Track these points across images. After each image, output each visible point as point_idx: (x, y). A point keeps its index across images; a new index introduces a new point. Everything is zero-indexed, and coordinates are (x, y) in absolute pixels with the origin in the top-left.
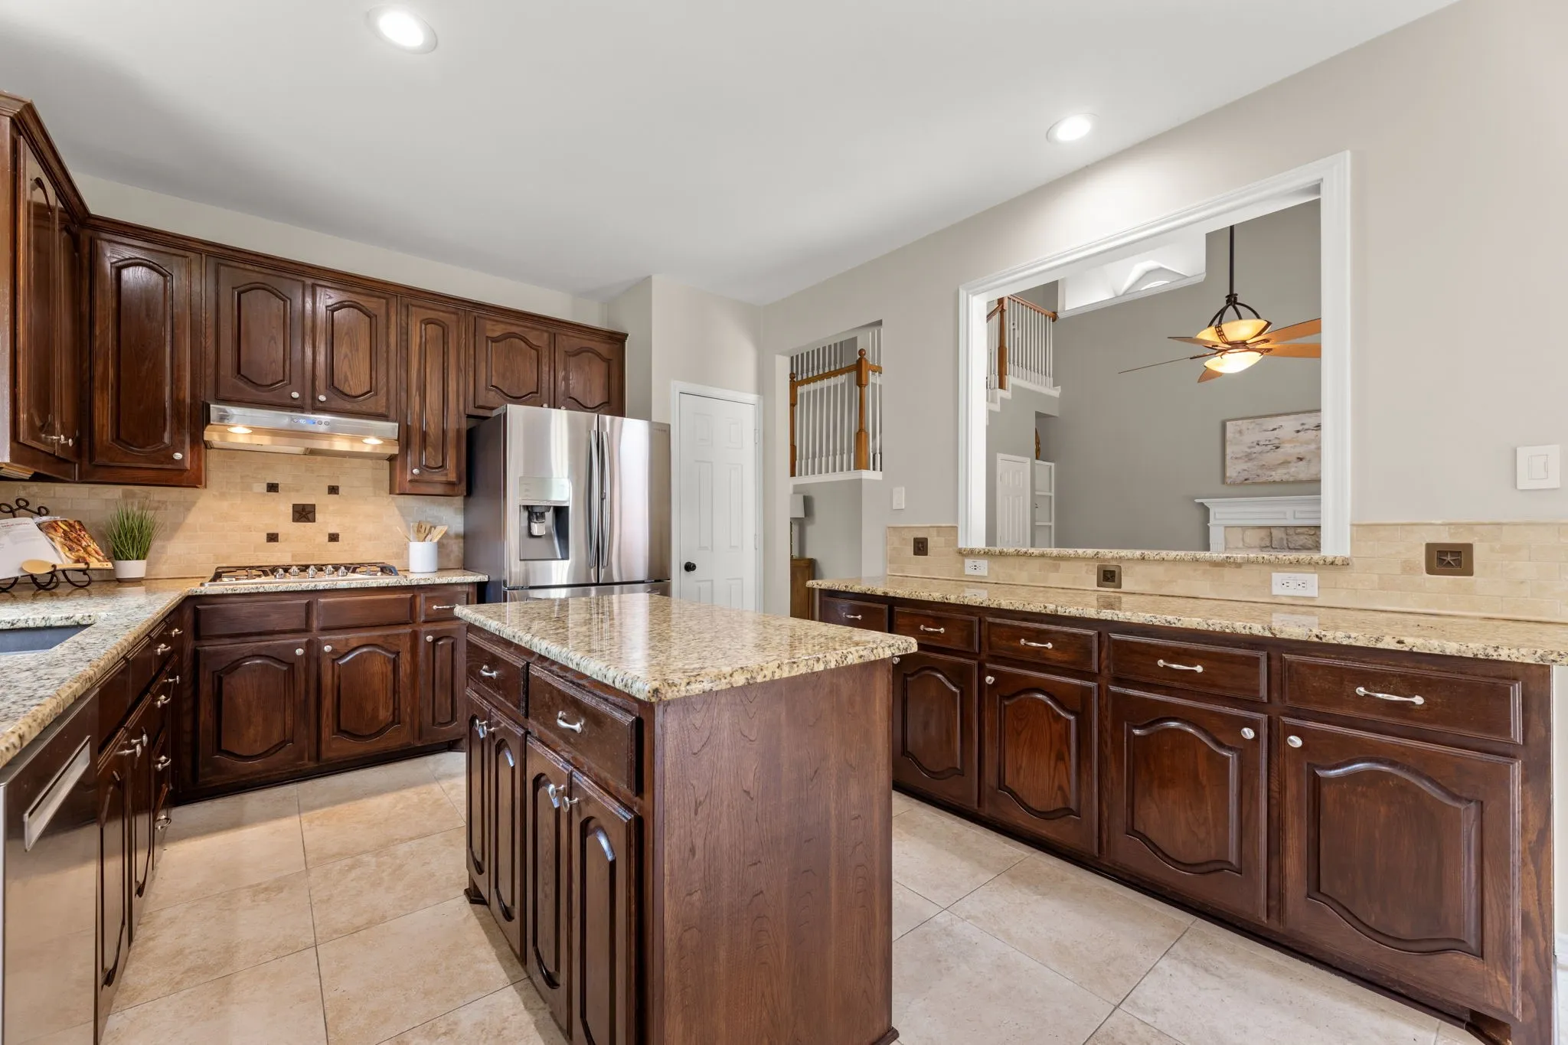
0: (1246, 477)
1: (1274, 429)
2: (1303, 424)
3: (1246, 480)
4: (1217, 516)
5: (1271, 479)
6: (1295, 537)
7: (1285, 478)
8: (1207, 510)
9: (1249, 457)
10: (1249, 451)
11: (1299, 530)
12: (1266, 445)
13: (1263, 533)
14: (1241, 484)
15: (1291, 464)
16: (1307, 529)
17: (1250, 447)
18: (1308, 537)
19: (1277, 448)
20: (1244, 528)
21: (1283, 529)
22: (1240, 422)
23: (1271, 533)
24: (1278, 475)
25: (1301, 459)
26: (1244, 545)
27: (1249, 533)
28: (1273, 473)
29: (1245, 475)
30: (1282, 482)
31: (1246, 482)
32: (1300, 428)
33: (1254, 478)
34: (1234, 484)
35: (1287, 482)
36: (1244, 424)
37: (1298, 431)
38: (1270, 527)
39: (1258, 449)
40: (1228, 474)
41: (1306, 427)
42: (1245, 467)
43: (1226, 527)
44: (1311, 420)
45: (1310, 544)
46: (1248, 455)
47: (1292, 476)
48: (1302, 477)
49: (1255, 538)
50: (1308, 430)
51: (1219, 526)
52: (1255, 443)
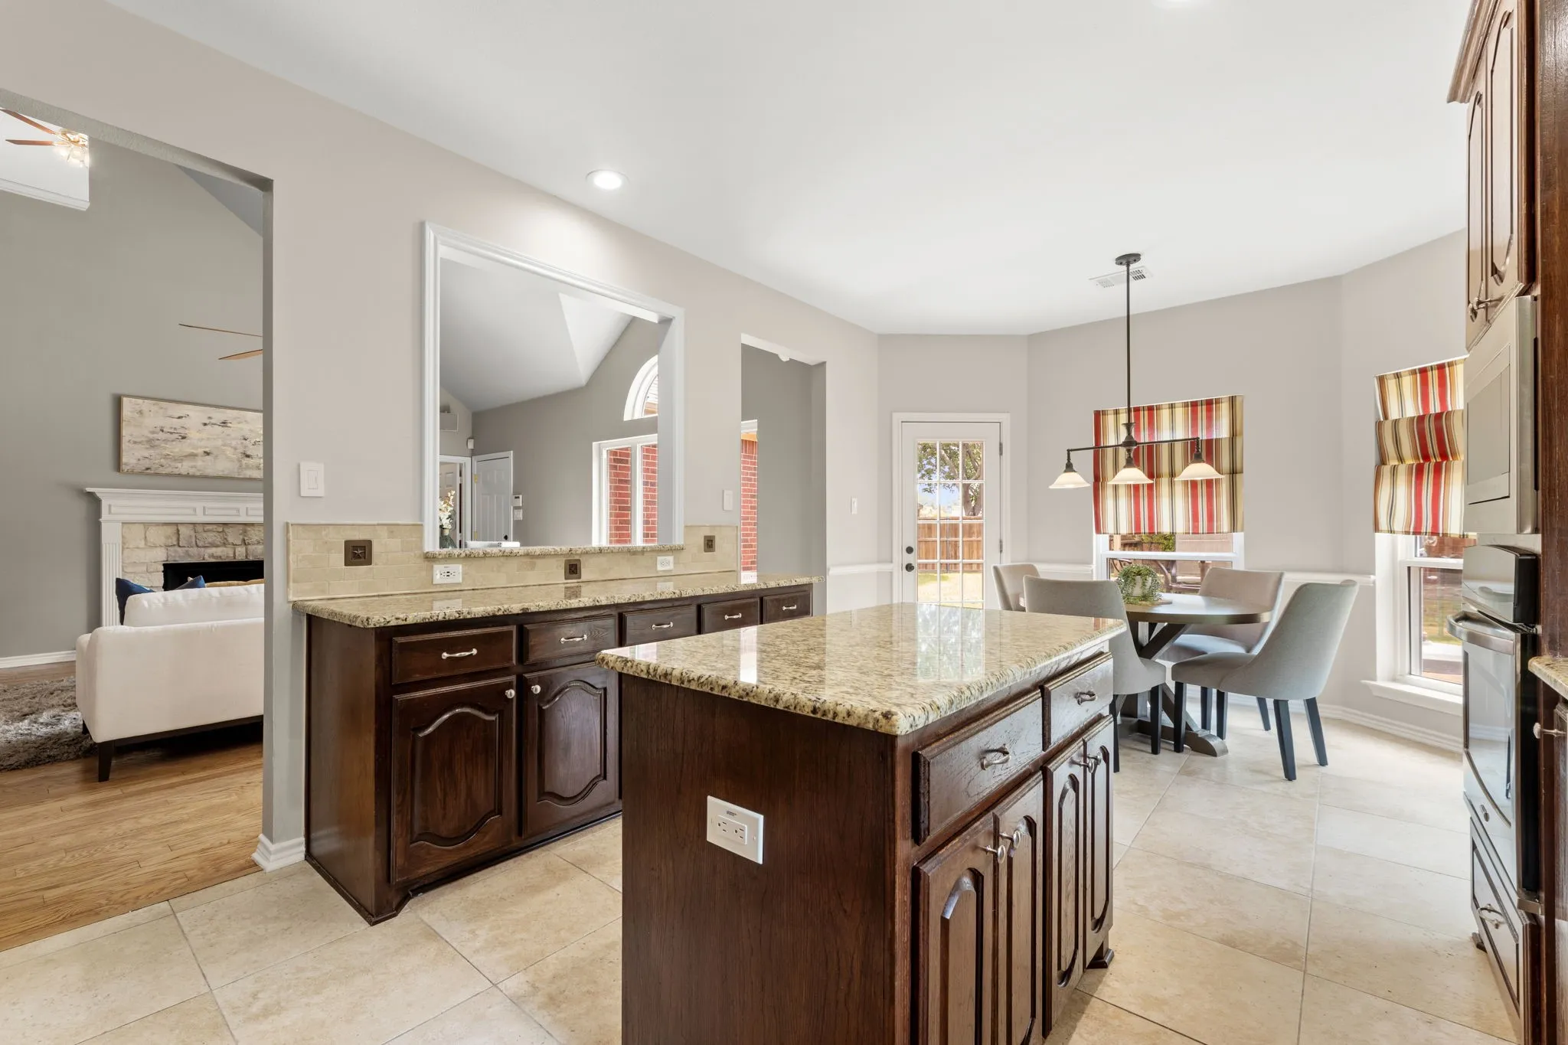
0: (147, 466)
1: (179, 418)
2: (210, 418)
3: (147, 469)
4: (113, 509)
5: (176, 471)
6: (205, 535)
7: (192, 471)
8: (94, 501)
9: (151, 443)
10: (151, 436)
11: (210, 527)
12: (171, 433)
13: (171, 530)
14: (141, 473)
15: (197, 458)
16: (215, 527)
17: (153, 432)
18: (216, 534)
19: (184, 438)
20: (146, 525)
21: (192, 526)
22: (140, 401)
23: (178, 530)
24: (184, 467)
25: (207, 453)
26: (146, 544)
27: (152, 530)
28: (179, 465)
29: (147, 463)
30: (188, 476)
31: (148, 471)
32: (207, 421)
33: (156, 469)
34: (132, 472)
35: (194, 477)
36: (145, 405)
37: (205, 424)
38: (177, 524)
39: (161, 436)
40: (124, 460)
41: (213, 421)
42: (147, 455)
43: (123, 523)
44: (219, 415)
45: (218, 540)
46: (150, 441)
47: (199, 470)
48: (210, 472)
49: (158, 536)
50: (215, 424)
51: (117, 521)
52: (158, 429)
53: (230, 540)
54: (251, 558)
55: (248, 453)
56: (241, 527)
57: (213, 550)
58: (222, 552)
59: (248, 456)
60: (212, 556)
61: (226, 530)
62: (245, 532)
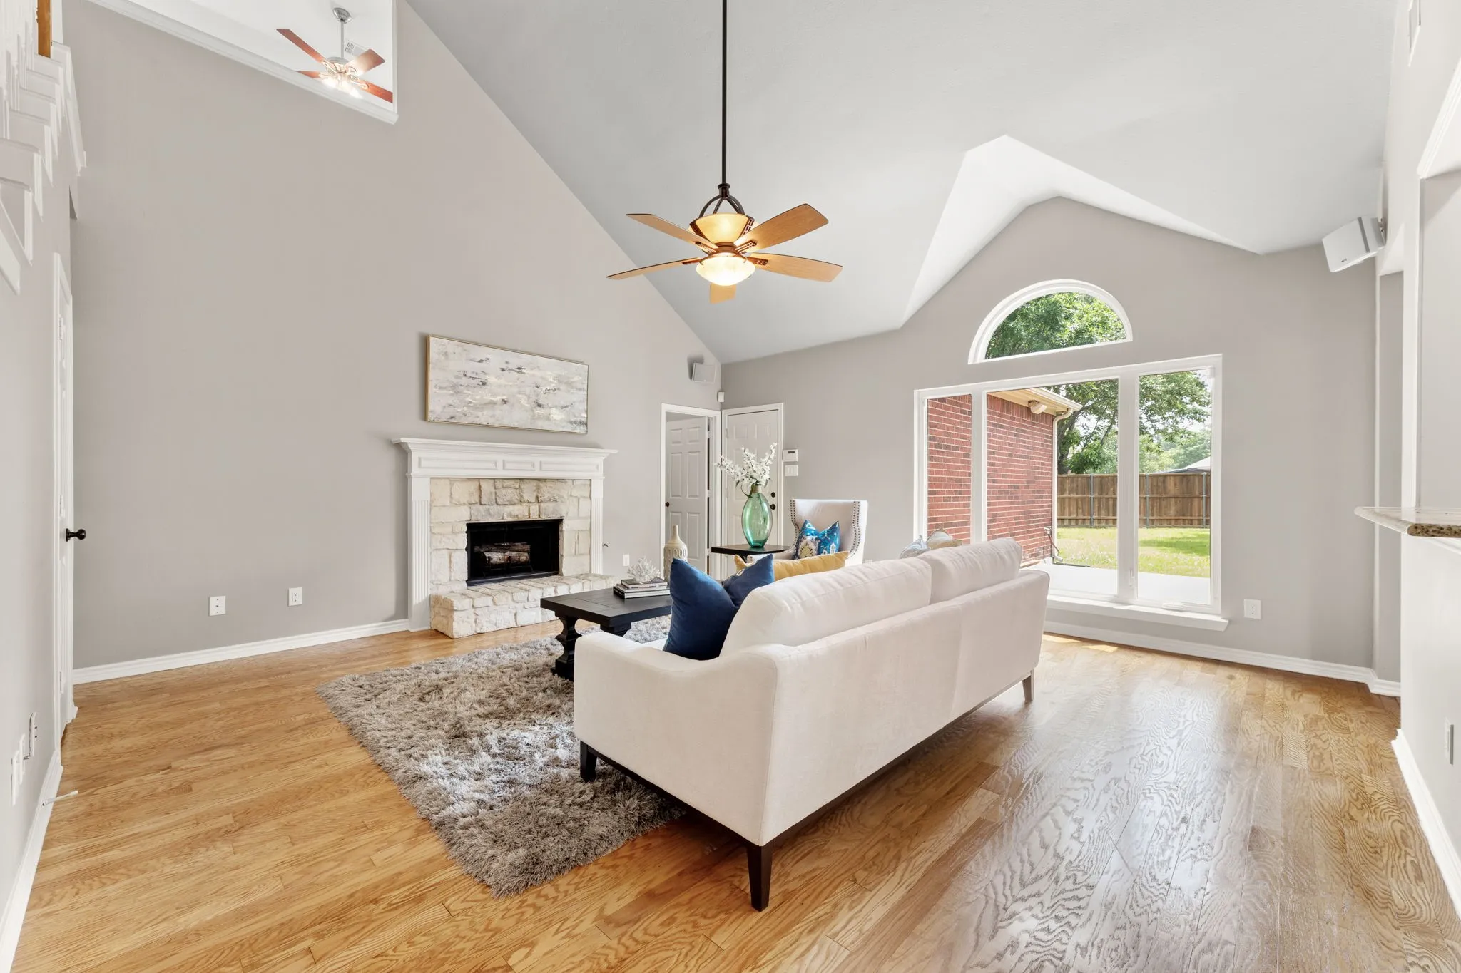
0: (452, 415)
1: (481, 361)
2: (507, 362)
3: (452, 418)
4: (424, 463)
5: (477, 421)
6: (504, 491)
7: (491, 422)
8: (402, 451)
9: (455, 389)
10: (455, 381)
11: (507, 483)
12: (473, 378)
13: (472, 486)
14: (446, 423)
15: (496, 406)
16: (513, 482)
17: (457, 377)
18: (514, 491)
19: (484, 384)
20: (452, 480)
21: (492, 481)
22: (445, 341)
23: (480, 486)
24: (484, 417)
25: (505, 402)
26: (451, 502)
27: (457, 486)
28: (480, 414)
29: (451, 412)
30: (488, 426)
31: (453, 420)
32: (504, 366)
33: (460, 417)
34: (438, 422)
35: (493, 427)
36: (451, 346)
37: (503, 370)
38: (479, 479)
39: (464, 381)
40: (431, 407)
41: (510, 367)
42: (451, 402)
43: (430, 478)
44: (516, 360)
45: (516, 498)
46: (454, 387)
47: (497, 420)
48: (506, 422)
49: (464, 492)
50: (512, 370)
51: (425, 476)
52: (462, 373)
53: (526, 497)
54: (544, 517)
55: (540, 402)
56: (535, 483)
57: (510, 509)
58: (519, 510)
59: (540, 406)
60: (510, 515)
61: (522, 486)
62: (538, 488)
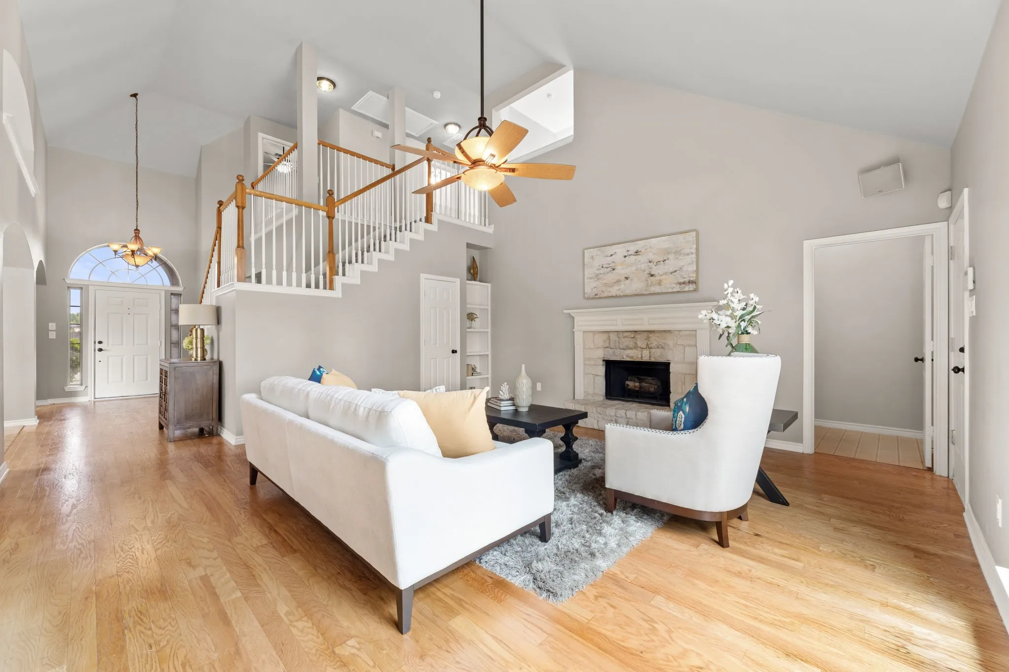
0: (596, 293)
1: (612, 255)
2: (628, 251)
3: (596, 295)
4: (579, 324)
5: (610, 294)
6: (623, 340)
7: (619, 293)
8: (573, 319)
9: (597, 277)
10: (597, 272)
11: (626, 334)
12: (607, 268)
13: (605, 336)
14: (593, 298)
15: (621, 283)
16: (629, 334)
17: (598, 269)
18: (630, 339)
19: (614, 269)
20: (595, 333)
21: (616, 333)
22: (592, 250)
23: (610, 335)
24: (614, 291)
25: (627, 278)
26: (593, 346)
27: (597, 336)
28: (611, 290)
29: (595, 291)
30: (616, 297)
31: (596, 296)
32: (626, 254)
33: (600, 294)
34: (589, 298)
35: (620, 297)
36: (594, 252)
37: (625, 257)
38: (609, 332)
39: (602, 271)
40: (586, 291)
42: (596, 285)
43: (584, 332)
44: (633, 248)
45: (631, 344)
46: (597, 275)
47: (622, 292)
48: (628, 292)
49: (600, 340)
50: (631, 255)
51: (581, 331)
52: (601, 266)
53: (639, 344)
54: (653, 360)
55: (652, 273)
56: (646, 334)
57: (628, 352)
58: (634, 353)
59: (652, 275)
60: (628, 356)
61: (637, 336)
62: (648, 338)
